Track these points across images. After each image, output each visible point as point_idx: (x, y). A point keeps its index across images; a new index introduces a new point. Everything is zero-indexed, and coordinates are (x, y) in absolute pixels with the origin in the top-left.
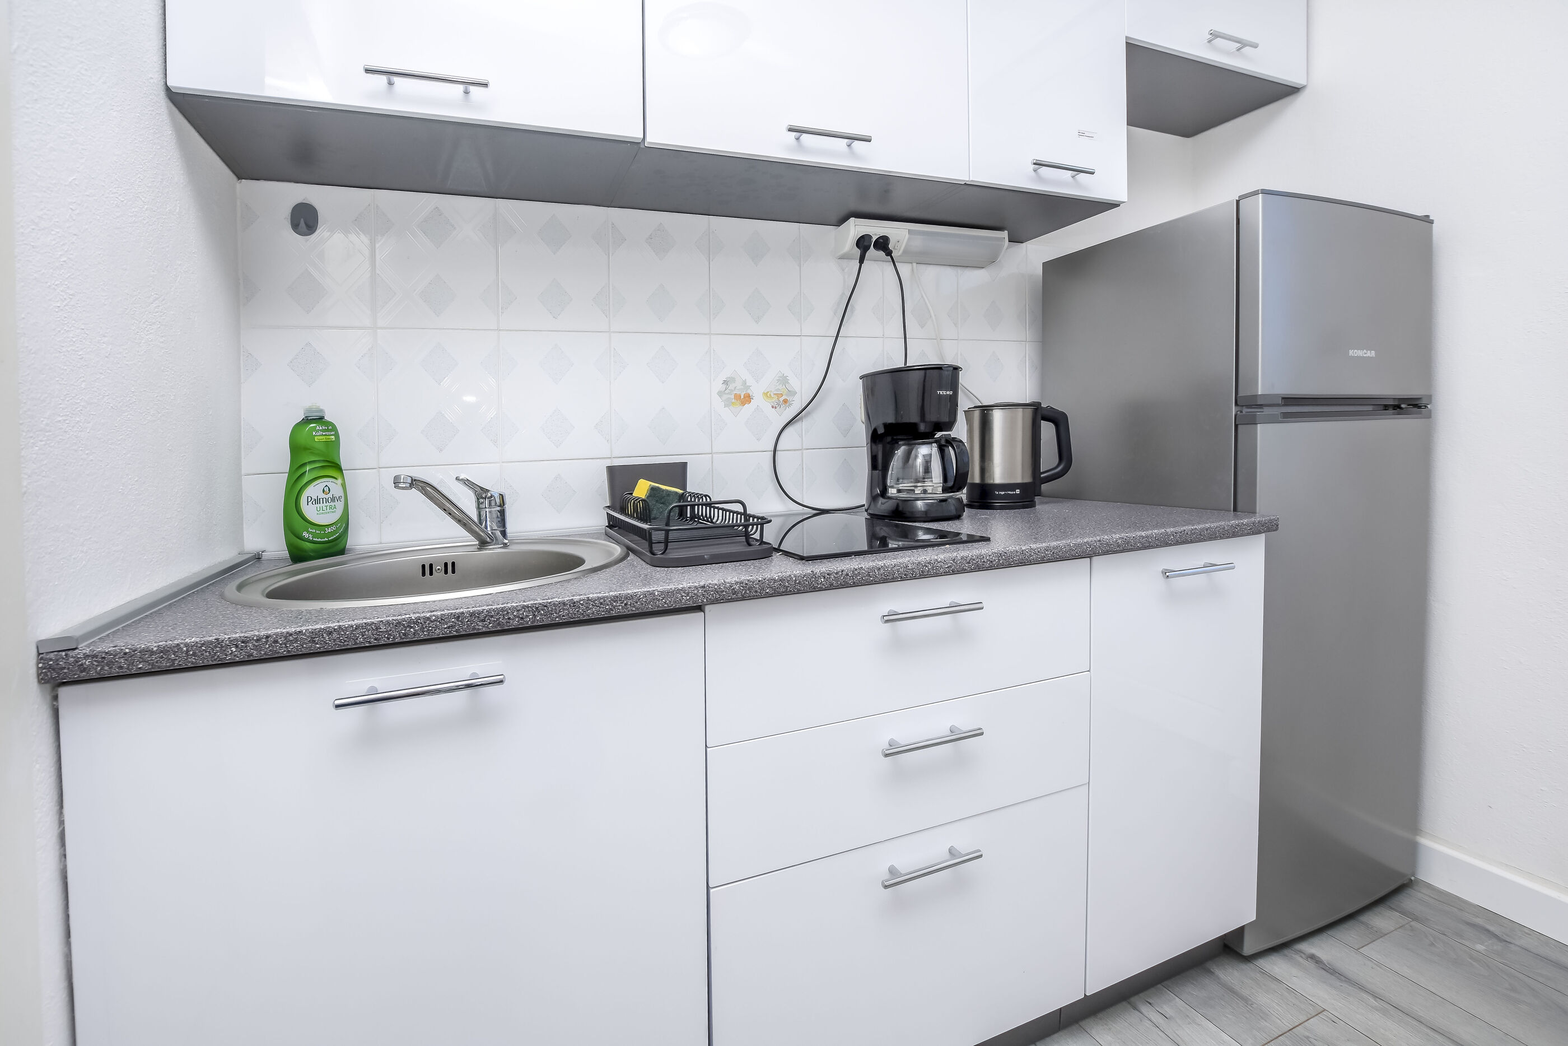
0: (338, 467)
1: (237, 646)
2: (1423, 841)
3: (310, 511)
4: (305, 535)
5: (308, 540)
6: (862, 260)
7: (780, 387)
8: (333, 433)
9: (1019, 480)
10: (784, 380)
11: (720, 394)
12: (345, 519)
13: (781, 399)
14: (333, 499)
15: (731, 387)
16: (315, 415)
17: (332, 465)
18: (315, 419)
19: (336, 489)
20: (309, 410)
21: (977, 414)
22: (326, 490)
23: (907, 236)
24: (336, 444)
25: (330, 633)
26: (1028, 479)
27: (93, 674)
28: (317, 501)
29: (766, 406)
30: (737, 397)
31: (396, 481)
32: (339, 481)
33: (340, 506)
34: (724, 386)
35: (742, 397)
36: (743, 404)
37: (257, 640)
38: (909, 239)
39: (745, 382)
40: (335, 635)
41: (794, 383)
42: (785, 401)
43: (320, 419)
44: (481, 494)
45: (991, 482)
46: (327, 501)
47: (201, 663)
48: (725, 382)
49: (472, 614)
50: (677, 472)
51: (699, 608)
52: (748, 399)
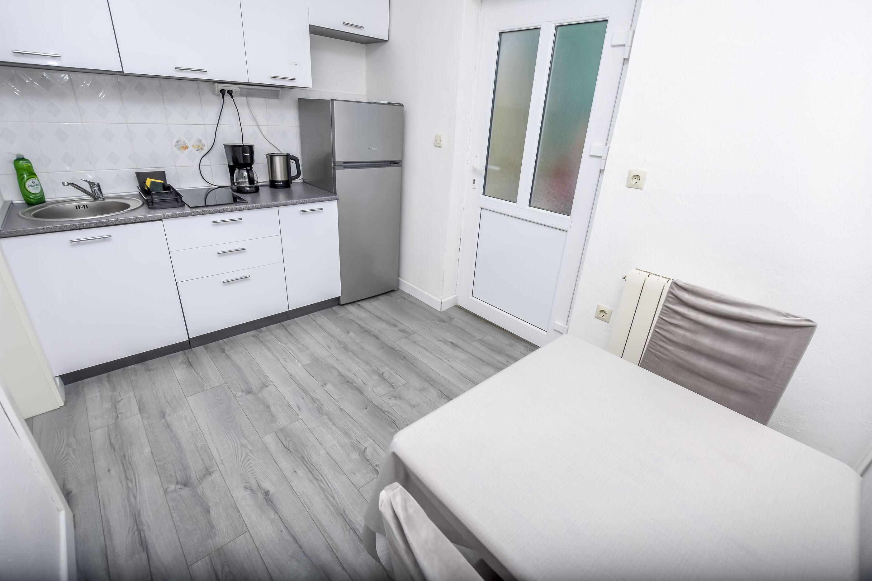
0: (35, 174)
1: (42, 229)
2: (400, 279)
3: (30, 189)
4: (31, 197)
5: (32, 199)
6: (223, 98)
7: (199, 143)
8: (30, 163)
9: (283, 179)
10: (200, 141)
11: (175, 146)
12: (42, 191)
13: (200, 148)
14: (37, 185)
15: (179, 143)
16: (21, 157)
17: (32, 174)
18: (20, 159)
19: (36, 182)
20: (17, 155)
21: (269, 157)
22: (33, 182)
23: (239, 90)
24: (31, 167)
25: (64, 226)
26: (287, 179)
27: (8, 236)
28: (31, 186)
29: (194, 150)
30: (182, 147)
31: (63, 184)
32: (37, 179)
33: (39, 187)
34: (176, 143)
35: (184, 147)
36: (185, 149)
37: (47, 228)
38: (240, 91)
39: (184, 142)
40: (66, 227)
41: (204, 142)
42: (201, 148)
43: (23, 159)
44: (91, 184)
45: (275, 180)
46: (35, 186)
47: (34, 233)
48: (177, 142)
49: (99, 222)
50: (162, 175)
51: (161, 220)
52: (186, 147)
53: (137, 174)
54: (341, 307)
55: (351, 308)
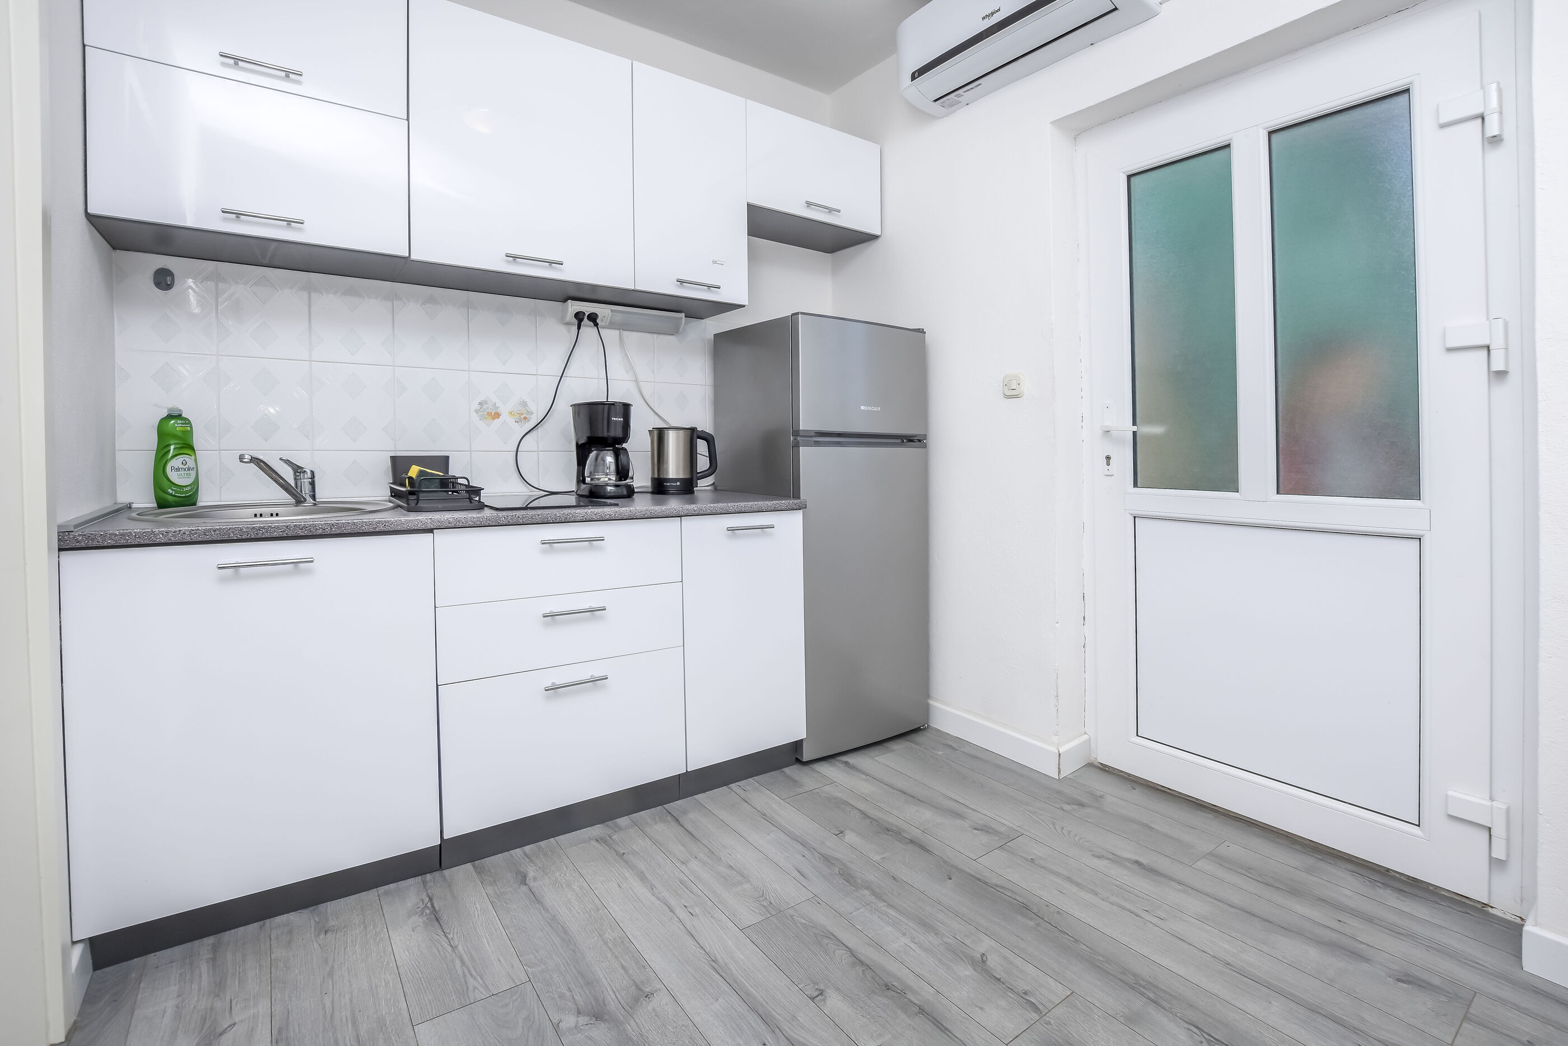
0: (192, 448)
1: (163, 535)
2: (931, 702)
3: (173, 476)
4: (170, 491)
5: (171, 495)
6: (579, 328)
7: (521, 408)
8: (189, 425)
9: (681, 476)
10: (524, 404)
11: (476, 411)
12: (196, 482)
13: (522, 417)
14: (189, 469)
15: (485, 407)
16: (176, 413)
17: (187, 446)
18: (175, 416)
19: (191, 463)
20: (169, 410)
21: (656, 433)
22: (185, 463)
23: (610, 313)
24: (190, 433)
25: (215, 531)
26: (687, 476)
28: (178, 469)
29: (511, 421)
30: (489, 414)
31: (241, 458)
32: (193, 457)
33: (193, 473)
34: (479, 406)
35: (493, 414)
36: (494, 419)
37: (174, 532)
38: (612, 315)
39: (495, 404)
40: (217, 532)
41: (532, 406)
42: (525, 418)
43: (179, 416)
44: (298, 470)
45: (666, 477)
46: (185, 470)
47: (142, 542)
48: (480, 404)
49: (295, 526)
50: (443, 462)
51: (431, 531)
52: (497, 415)
53: (394, 459)
54: (805, 769)
55: (825, 769)
